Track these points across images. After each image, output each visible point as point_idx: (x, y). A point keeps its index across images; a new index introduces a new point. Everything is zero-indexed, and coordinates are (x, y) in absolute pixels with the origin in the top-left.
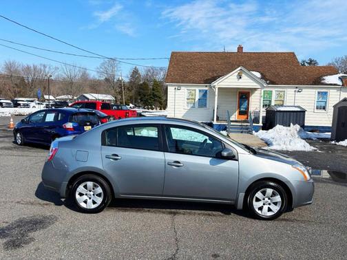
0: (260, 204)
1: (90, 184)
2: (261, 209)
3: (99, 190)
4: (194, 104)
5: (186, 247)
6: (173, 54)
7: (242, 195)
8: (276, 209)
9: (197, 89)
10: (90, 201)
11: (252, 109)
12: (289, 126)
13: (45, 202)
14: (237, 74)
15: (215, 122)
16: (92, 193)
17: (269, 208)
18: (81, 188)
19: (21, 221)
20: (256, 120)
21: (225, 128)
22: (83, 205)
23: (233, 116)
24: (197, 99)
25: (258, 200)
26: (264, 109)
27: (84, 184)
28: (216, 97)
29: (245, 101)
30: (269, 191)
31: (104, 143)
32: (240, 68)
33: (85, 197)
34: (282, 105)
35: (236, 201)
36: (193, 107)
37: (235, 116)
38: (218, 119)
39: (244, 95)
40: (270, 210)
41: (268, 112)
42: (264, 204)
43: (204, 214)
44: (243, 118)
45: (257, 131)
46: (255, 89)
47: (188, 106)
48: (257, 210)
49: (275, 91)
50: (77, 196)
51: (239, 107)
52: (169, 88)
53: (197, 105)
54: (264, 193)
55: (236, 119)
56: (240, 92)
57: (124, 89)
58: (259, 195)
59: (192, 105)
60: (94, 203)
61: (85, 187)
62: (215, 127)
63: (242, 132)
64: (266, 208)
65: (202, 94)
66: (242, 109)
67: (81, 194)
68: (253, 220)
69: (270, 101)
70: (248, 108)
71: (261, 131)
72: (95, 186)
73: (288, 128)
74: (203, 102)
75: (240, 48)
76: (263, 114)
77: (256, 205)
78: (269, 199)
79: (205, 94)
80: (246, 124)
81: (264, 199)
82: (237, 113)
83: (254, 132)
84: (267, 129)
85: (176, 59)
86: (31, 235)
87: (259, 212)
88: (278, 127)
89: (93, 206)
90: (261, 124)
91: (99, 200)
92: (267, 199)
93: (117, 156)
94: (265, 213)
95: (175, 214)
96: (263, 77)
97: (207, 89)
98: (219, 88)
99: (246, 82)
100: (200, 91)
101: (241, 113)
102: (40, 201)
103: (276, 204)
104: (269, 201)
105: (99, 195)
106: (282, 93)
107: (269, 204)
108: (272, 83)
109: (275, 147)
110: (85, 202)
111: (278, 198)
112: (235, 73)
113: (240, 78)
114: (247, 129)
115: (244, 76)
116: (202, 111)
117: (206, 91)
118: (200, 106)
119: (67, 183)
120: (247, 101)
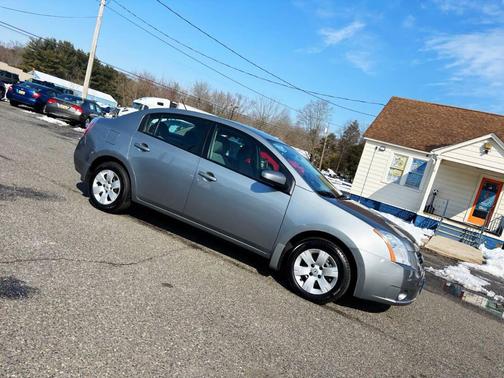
0: (306, 271)
1: (111, 174)
2: (304, 278)
3: (118, 184)
4: (400, 178)
6: (393, 101)
7: (280, 248)
8: (326, 287)
9: (411, 157)
10: (105, 195)
14: (481, 144)
15: (420, 213)
16: (110, 186)
17: (316, 282)
18: (101, 176)
21: (434, 226)
22: (97, 197)
23: (462, 215)
24: (406, 172)
25: (303, 264)
27: (105, 172)
29: (491, 196)
30: (324, 256)
31: (141, 129)
32: (489, 136)
33: (102, 189)
35: (272, 253)
36: (398, 182)
37: (465, 216)
38: (429, 209)
39: (491, 185)
40: (317, 286)
42: (311, 274)
43: (230, 262)
44: (480, 222)
45: (490, 248)
47: (389, 179)
48: (298, 278)
50: (95, 185)
51: (478, 202)
52: (367, 144)
53: (403, 181)
54: (315, 256)
55: (466, 221)
56: (484, 179)
57: (327, 146)
58: (307, 255)
59: (396, 179)
60: (109, 199)
61: (106, 176)
62: (418, 221)
63: (461, 241)
64: (311, 280)
65: (417, 166)
66: (481, 208)
67: (99, 184)
70: (492, 209)
71: (499, 249)
72: (115, 179)
74: (415, 180)
77: (298, 270)
78: (321, 268)
79: (422, 167)
80: (475, 230)
81: (313, 266)
82: (470, 211)
83: (483, 246)
85: (395, 107)
87: (301, 283)
89: (106, 202)
90: (502, 239)
91: (114, 197)
92: (317, 267)
93: (147, 146)
94: (308, 286)
97: (427, 159)
98: (443, 160)
100: (415, 160)
101: (477, 213)
103: (329, 279)
104: (320, 272)
105: (116, 191)
107: (319, 277)
110: (101, 194)
111: (334, 272)
112: (478, 143)
113: (486, 152)
114: (474, 238)
115: (493, 151)
116: (410, 192)
117: (425, 163)
118: (408, 184)
119: (89, 165)
120: (494, 197)
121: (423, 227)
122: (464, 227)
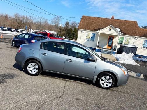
0: (103, 82)
1: (33, 64)
2: (103, 84)
3: (37, 67)
5: (67, 94)
6: (83, 17)
7: (96, 77)
8: (109, 85)
9: (91, 33)
10: (33, 71)
11: (114, 44)
12: (129, 53)
13: (16, 69)
14: (109, 28)
15: (97, 48)
16: (34, 68)
18: (30, 65)
19: (4, 75)
20: (115, 49)
21: (100, 51)
23: (105, 46)
24: (90, 37)
25: (102, 80)
26: (119, 45)
27: (31, 64)
28: (99, 37)
29: (111, 40)
30: (108, 77)
31: (41, 48)
32: (111, 26)
33: (31, 69)
34: (128, 44)
35: (93, 79)
36: (89, 40)
37: (106, 47)
38: (98, 47)
39: (111, 38)
40: (107, 85)
41: (120, 46)
42: (105, 82)
43: (79, 83)
44: (110, 48)
45: (114, 54)
46: (117, 36)
47: (86, 40)
48: (101, 84)
49: (125, 38)
50: (28, 68)
51: (109, 43)
52: (79, 31)
54: (105, 78)
55: (106, 48)
56: (109, 36)
58: (103, 78)
59: (88, 39)
60: (34, 72)
61: (32, 65)
62: (96, 50)
63: (108, 54)
64: (105, 84)
65: (93, 35)
66: (109, 44)
67: (30, 68)
68: (99, 88)
69: (122, 42)
70: (112, 44)
71: (116, 54)
72: (35, 65)
73: (128, 54)
74: (93, 39)
75: (113, 17)
76: (118, 47)
77: (101, 82)
78: (107, 80)
79: (94, 35)
80: (110, 50)
81: (105, 80)
82: (107, 45)
83: (113, 54)
84: (119, 54)
86: (6, 80)
87: (102, 85)
88: (124, 53)
89: (34, 73)
90: (116, 51)
91: (36, 71)
92: (106, 80)
93: (46, 54)
94: (105, 86)
95: (67, 81)
96: (121, 31)
98: (100, 34)
99: (113, 32)
100: (92, 34)
101: (109, 46)
102: (14, 68)
103: (110, 83)
104: (107, 81)
105: (37, 69)
106: (128, 39)
107: (107, 83)
108: (125, 34)
109: (120, 61)
110: (31, 71)
111: (111, 81)
112: (108, 28)
113: (110, 30)
114: (110, 52)
115: (112, 29)
116: (92, 43)
117: (95, 34)
118: (91, 40)
119: (24, 62)
120: (112, 41)
121: (98, 52)
122: (107, 50)
